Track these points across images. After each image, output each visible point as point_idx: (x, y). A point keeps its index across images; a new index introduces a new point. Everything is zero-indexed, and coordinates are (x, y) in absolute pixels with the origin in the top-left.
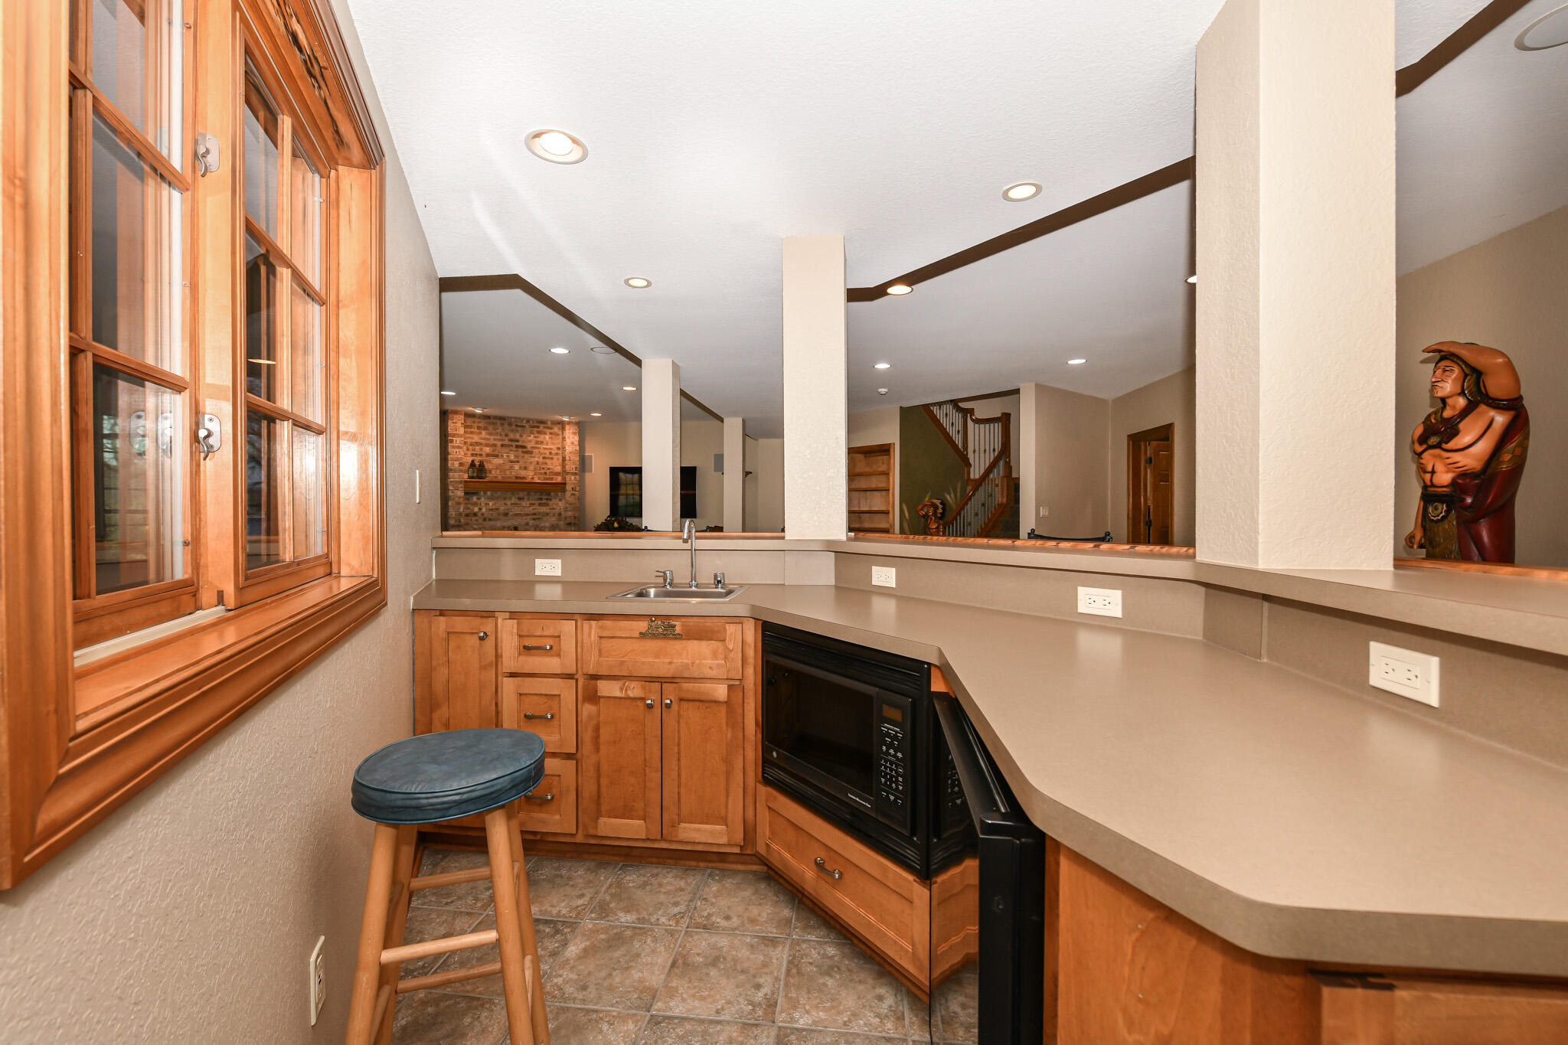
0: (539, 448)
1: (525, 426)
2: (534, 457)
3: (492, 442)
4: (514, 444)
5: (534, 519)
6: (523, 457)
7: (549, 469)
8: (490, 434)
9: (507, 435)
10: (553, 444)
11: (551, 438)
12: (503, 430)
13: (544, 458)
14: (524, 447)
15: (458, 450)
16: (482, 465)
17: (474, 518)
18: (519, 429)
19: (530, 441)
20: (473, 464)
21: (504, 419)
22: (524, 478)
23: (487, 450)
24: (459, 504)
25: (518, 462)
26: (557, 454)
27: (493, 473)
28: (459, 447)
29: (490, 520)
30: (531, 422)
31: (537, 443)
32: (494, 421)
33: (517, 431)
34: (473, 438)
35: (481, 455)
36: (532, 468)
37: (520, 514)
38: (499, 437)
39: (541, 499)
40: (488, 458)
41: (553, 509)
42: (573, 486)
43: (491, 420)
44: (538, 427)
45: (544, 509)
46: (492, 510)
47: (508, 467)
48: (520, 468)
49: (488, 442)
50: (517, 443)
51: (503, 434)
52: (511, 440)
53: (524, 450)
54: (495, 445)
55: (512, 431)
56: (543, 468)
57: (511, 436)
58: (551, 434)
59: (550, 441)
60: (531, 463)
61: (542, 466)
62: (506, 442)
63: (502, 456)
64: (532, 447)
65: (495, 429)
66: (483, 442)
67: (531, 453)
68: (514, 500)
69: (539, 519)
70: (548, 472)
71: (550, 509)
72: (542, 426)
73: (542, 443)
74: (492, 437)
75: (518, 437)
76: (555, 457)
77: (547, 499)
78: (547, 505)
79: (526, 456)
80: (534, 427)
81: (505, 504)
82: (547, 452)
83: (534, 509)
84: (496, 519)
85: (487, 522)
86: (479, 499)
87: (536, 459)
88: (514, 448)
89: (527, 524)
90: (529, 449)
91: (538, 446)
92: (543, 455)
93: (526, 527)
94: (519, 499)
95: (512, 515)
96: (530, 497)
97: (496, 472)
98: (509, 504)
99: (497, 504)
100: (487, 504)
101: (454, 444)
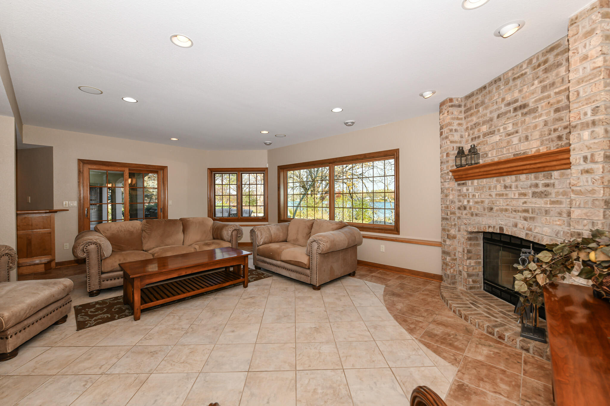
0: (549, 97)
1: (526, 73)
2: (540, 116)
3: (488, 117)
4: (511, 108)
5: (525, 219)
6: (524, 122)
8: (487, 108)
9: (503, 100)
12: (499, 94)
14: (524, 106)
15: (445, 141)
16: (472, 150)
17: (465, 212)
18: (518, 82)
19: (534, 93)
20: (462, 152)
21: (500, 79)
22: (524, 154)
23: (484, 128)
25: (517, 132)
27: (487, 155)
28: (446, 138)
29: (476, 215)
30: (534, 61)
32: (490, 88)
33: (516, 86)
34: (472, 120)
35: (479, 137)
36: (536, 134)
37: (506, 210)
38: (495, 107)
39: (537, 186)
40: (485, 138)
41: (558, 202)
42: (585, 152)
43: (488, 90)
44: (546, 62)
45: (540, 203)
46: (477, 203)
47: (504, 144)
48: (520, 140)
49: (485, 119)
50: (516, 105)
51: (500, 100)
52: (509, 104)
53: (525, 110)
54: (492, 120)
55: (510, 89)
56: (555, 130)
57: (509, 98)
60: (536, 127)
61: (552, 128)
62: (504, 109)
63: (499, 130)
64: (537, 101)
65: (491, 99)
66: (481, 120)
67: (535, 110)
68: (500, 188)
69: (532, 219)
71: (553, 203)
72: (551, 56)
73: (553, 84)
74: (488, 111)
75: (516, 94)
77: (547, 185)
78: (545, 194)
79: (529, 118)
80: (539, 66)
81: (490, 195)
83: (525, 203)
84: (482, 216)
85: (474, 218)
86: (467, 190)
87: (544, 118)
88: (512, 114)
89: (516, 225)
90: (532, 105)
91: (546, 94)
92: (556, 106)
93: (515, 229)
94: (506, 187)
95: (497, 210)
96: (520, 184)
97: (492, 154)
98: (494, 196)
99: (483, 196)
100: (474, 196)
101: (443, 136)
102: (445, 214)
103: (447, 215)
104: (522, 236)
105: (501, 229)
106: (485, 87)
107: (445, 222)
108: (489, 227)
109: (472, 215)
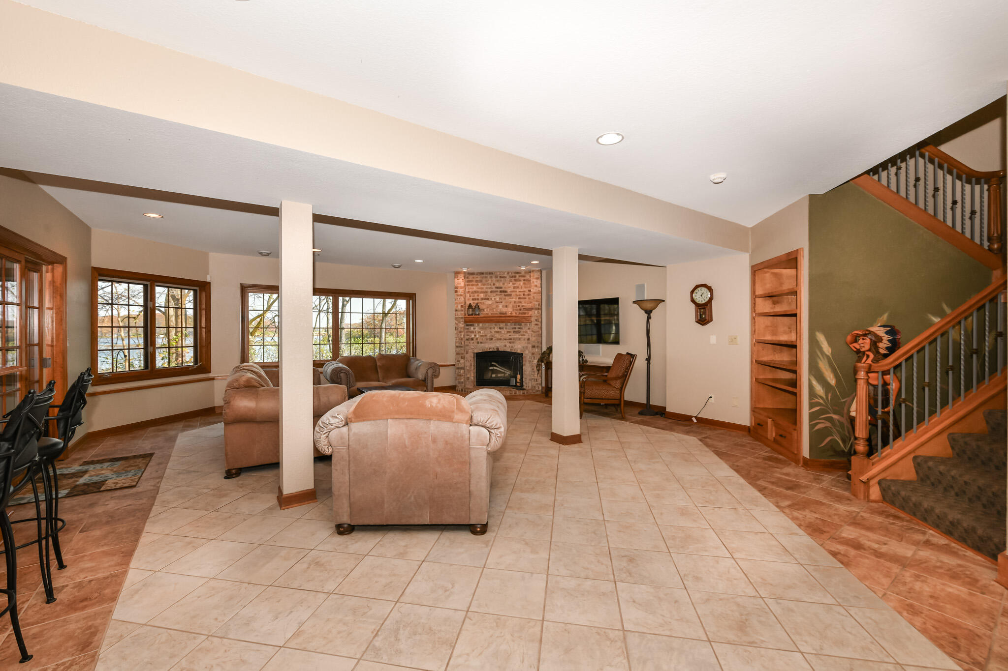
0: (516, 292)
1: (506, 277)
2: (513, 298)
3: (484, 290)
4: (499, 290)
5: (510, 343)
6: (505, 299)
7: (523, 306)
8: (484, 285)
9: (494, 284)
10: (525, 287)
11: (524, 284)
12: (492, 281)
13: (519, 298)
14: (506, 292)
15: (460, 297)
16: (477, 306)
17: (472, 342)
18: (502, 279)
19: (509, 287)
20: (470, 306)
21: (492, 274)
22: (505, 313)
23: (482, 295)
24: (461, 332)
25: (501, 302)
26: (529, 295)
27: (485, 311)
28: (461, 295)
29: (481, 343)
30: (510, 274)
31: (514, 287)
32: (487, 275)
33: (501, 281)
35: (478, 299)
36: (511, 306)
37: (500, 339)
38: (489, 286)
39: (515, 328)
40: (483, 301)
41: (524, 335)
42: (536, 318)
43: (484, 275)
44: (515, 277)
45: (517, 336)
46: (482, 336)
47: (494, 307)
48: (503, 307)
49: (483, 290)
50: (501, 289)
51: (492, 284)
52: (497, 288)
53: (506, 294)
54: (487, 292)
55: (498, 281)
57: (497, 285)
58: (524, 280)
59: (523, 286)
60: (510, 302)
61: (518, 305)
62: (494, 289)
63: (491, 299)
64: (511, 291)
65: (486, 281)
66: (480, 290)
67: (510, 295)
68: (497, 329)
69: (513, 342)
70: (522, 308)
71: (521, 335)
72: (517, 275)
73: (518, 287)
74: (485, 287)
75: (501, 285)
76: (527, 297)
77: (519, 328)
78: (519, 332)
79: (507, 298)
80: (512, 277)
81: (491, 332)
82: (522, 294)
83: (510, 336)
84: (485, 343)
85: (480, 344)
86: (474, 329)
87: (514, 300)
88: (499, 293)
89: (506, 346)
90: (509, 293)
91: (515, 290)
92: (519, 297)
93: (505, 348)
94: (500, 328)
95: (495, 340)
96: (508, 327)
97: (487, 310)
98: (493, 332)
99: (486, 332)
100: (479, 332)
101: (458, 293)
102: (459, 343)
103: (461, 344)
104: (509, 350)
105: (498, 348)
106: (483, 273)
107: (458, 349)
108: (490, 349)
109: (478, 343)
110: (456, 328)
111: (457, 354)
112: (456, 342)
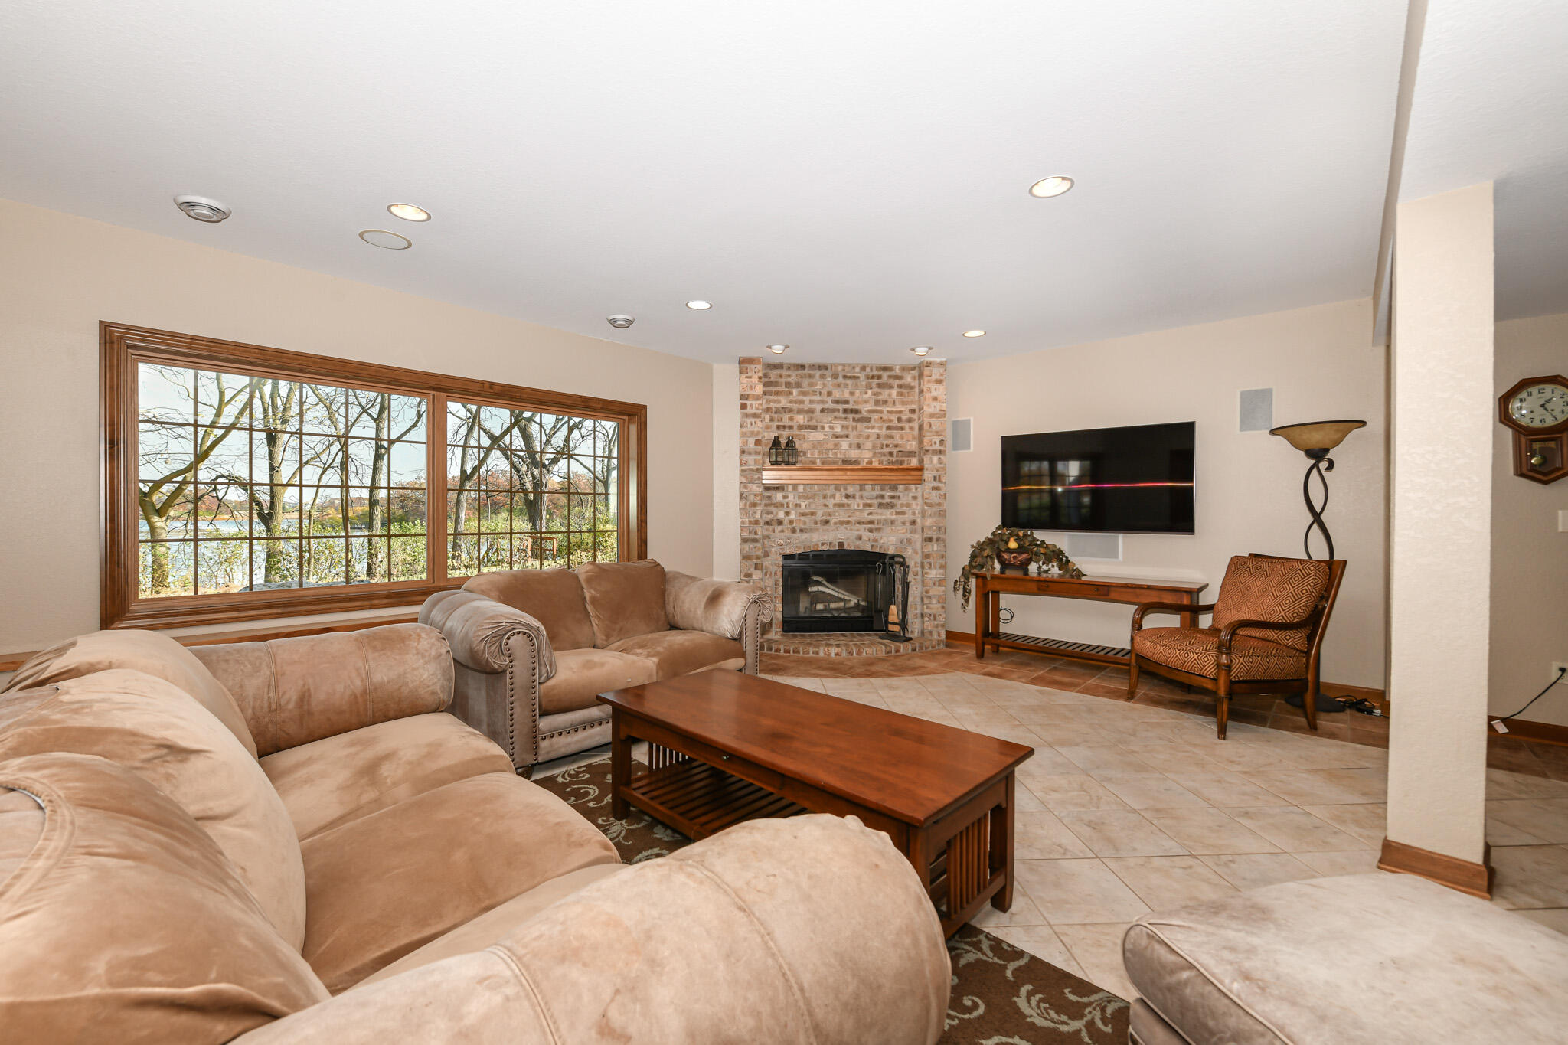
0: (881, 412)
1: (858, 378)
2: (873, 427)
3: (807, 406)
4: (841, 407)
5: (871, 531)
6: (855, 428)
7: (896, 446)
8: (804, 394)
9: (829, 394)
10: (903, 403)
11: (900, 394)
12: (824, 385)
13: (889, 428)
14: (857, 411)
15: (753, 420)
16: (790, 443)
17: (779, 529)
18: (849, 382)
19: (866, 402)
20: (776, 443)
21: (826, 368)
22: (856, 462)
23: (800, 419)
24: (754, 505)
25: (847, 437)
26: (910, 420)
27: (809, 455)
28: (754, 416)
29: (802, 531)
30: (868, 370)
31: (877, 402)
32: (811, 372)
33: (846, 385)
34: (779, 402)
35: (791, 427)
36: (868, 445)
37: (848, 523)
38: (818, 398)
39: (882, 497)
40: (802, 432)
41: (903, 513)
42: (935, 473)
43: (807, 371)
44: (879, 377)
45: (887, 514)
46: (803, 514)
47: (830, 446)
48: (850, 446)
49: (801, 406)
50: (846, 406)
51: (824, 392)
52: (837, 402)
53: (857, 416)
54: (812, 411)
55: (839, 385)
56: (887, 446)
57: (837, 394)
58: (900, 386)
59: (898, 399)
60: (868, 437)
61: (885, 442)
62: (830, 405)
63: (823, 428)
64: (870, 411)
65: (811, 385)
66: (795, 406)
67: (868, 420)
68: (838, 498)
69: (878, 530)
70: (895, 450)
71: (898, 513)
72: (885, 375)
73: (885, 402)
74: (807, 399)
75: (847, 395)
76: (907, 425)
77: (893, 497)
78: (891, 506)
79: (859, 425)
80: (873, 377)
81: (825, 505)
82: (894, 417)
83: (870, 514)
84: (811, 530)
85: (798, 534)
86: (785, 497)
87: (876, 431)
88: (841, 415)
89: (860, 538)
90: (865, 414)
91: (878, 408)
92: (887, 424)
93: (858, 542)
94: (847, 496)
95: (835, 524)
96: (865, 494)
97: (812, 454)
98: (831, 506)
99: (813, 506)
100: (797, 505)
101: (748, 411)
102: (750, 533)
103: (756, 533)
104: (868, 548)
105: (841, 544)
106: (803, 367)
107: (747, 547)
108: (823, 544)
109: (794, 531)
110: (741, 495)
111: (746, 558)
112: (742, 530)
